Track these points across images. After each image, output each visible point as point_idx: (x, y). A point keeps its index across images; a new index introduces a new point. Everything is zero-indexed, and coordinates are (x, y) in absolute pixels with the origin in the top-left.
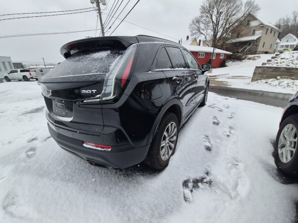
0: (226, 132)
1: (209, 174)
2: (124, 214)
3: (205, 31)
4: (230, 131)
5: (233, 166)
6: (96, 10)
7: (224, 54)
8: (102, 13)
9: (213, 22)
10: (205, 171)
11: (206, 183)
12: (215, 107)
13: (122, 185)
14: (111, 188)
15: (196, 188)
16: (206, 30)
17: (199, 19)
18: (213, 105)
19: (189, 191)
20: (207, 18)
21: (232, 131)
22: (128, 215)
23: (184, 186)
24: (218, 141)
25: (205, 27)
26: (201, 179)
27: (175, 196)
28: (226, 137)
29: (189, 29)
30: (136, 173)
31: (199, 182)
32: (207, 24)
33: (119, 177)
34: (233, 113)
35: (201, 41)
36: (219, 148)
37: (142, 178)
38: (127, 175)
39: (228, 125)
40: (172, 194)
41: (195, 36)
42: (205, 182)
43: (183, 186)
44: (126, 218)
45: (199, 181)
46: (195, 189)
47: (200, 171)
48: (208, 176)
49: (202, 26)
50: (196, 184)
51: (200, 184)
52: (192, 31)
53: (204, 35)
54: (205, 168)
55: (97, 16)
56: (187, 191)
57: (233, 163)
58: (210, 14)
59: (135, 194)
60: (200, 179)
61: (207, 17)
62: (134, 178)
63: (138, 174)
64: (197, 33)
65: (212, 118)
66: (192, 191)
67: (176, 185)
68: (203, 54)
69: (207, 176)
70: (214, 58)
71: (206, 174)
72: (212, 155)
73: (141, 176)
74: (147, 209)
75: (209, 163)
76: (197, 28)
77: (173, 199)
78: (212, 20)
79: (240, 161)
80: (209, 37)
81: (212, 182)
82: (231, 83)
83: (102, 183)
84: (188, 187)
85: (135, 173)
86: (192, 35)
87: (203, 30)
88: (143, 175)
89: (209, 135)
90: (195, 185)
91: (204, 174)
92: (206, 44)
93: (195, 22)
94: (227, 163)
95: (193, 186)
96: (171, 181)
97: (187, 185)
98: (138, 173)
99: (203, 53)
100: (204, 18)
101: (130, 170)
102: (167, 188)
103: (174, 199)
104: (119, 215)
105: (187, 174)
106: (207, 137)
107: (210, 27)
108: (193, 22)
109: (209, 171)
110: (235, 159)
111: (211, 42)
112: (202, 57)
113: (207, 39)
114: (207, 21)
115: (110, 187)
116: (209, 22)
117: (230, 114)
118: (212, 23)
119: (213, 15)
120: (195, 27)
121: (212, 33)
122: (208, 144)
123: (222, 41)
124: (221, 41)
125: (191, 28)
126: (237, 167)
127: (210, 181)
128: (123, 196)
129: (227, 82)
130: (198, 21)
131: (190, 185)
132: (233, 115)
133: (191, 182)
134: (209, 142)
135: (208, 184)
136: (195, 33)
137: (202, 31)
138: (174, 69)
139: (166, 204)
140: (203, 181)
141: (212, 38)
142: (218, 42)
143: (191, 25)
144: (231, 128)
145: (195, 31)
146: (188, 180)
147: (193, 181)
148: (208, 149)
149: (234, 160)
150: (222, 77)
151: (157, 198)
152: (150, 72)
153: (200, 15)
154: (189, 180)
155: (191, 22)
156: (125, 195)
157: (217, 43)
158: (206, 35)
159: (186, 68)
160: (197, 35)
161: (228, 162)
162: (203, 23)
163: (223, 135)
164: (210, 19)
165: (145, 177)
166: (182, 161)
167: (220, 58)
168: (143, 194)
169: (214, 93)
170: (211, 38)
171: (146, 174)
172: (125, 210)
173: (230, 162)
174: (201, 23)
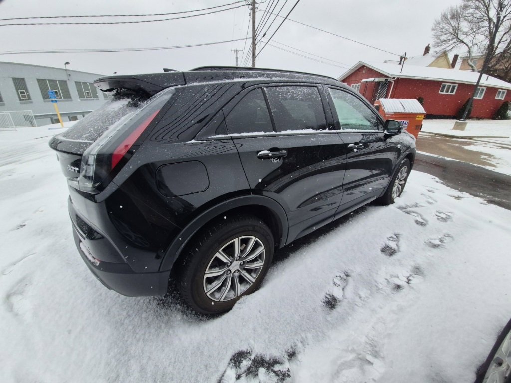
0: (398, 277)
1: (293, 358)
2: (116, 366)
3: (470, 38)
4: (410, 278)
5: (358, 362)
6: (249, 5)
7: (506, 91)
8: (258, 10)
9: (490, 20)
10: (290, 347)
11: (277, 373)
12: (414, 212)
13: (145, 318)
14: (129, 316)
15: (250, 374)
16: (473, 36)
17: (459, 11)
18: (412, 206)
19: (235, 375)
20: (477, 12)
21: (416, 280)
22: (119, 370)
23: (233, 361)
24: (363, 293)
25: (472, 29)
26: (272, 360)
27: (204, 372)
28: (388, 290)
29: (433, 33)
30: (178, 304)
31: (263, 366)
32: (475, 23)
33: (151, 301)
34: (449, 236)
35: (459, 59)
36: (353, 310)
37: (179, 317)
38: (163, 304)
39: (414, 261)
40: (202, 366)
41: (443, 47)
42: (275, 372)
43: (231, 360)
44: (113, 375)
45: (267, 363)
46: (246, 375)
47: (280, 344)
48: (289, 360)
49: (464, 26)
50: (256, 366)
51: (262, 370)
52: (438, 37)
53: (467, 45)
54: (295, 343)
55: (250, 16)
56: (231, 373)
57: (360, 356)
58: (483, 4)
59: (151, 339)
60: (270, 360)
61: (477, 8)
62: (168, 311)
63: (179, 307)
64: (451, 40)
65: (390, 236)
66: (238, 377)
67: (219, 353)
68: (454, 87)
69: (287, 361)
70: (480, 96)
71: (289, 356)
72: (329, 318)
73: (180, 313)
74: (149, 375)
75: (309, 335)
76: (451, 31)
77: (197, 377)
78: (488, 17)
79: (383, 358)
80: (477, 50)
81: (289, 376)
82: (499, 161)
83: (124, 302)
84: (239, 366)
85: (176, 304)
86: (437, 45)
87: (466, 34)
88: (183, 312)
89: (353, 274)
90: (253, 369)
91: (284, 353)
92: (469, 65)
93: (449, 17)
94: (347, 351)
95: (248, 369)
96: (216, 343)
97: (240, 362)
98: (181, 305)
99: (452, 85)
100: (471, 11)
101: (173, 295)
102: (202, 353)
103: (198, 379)
104: (109, 365)
105: (251, 341)
106: (347, 276)
107: (482, 30)
108: (444, 17)
109: (297, 352)
110: (376, 346)
111: (482, 62)
112: (449, 93)
113: (473, 55)
114: (477, 16)
115: (129, 313)
116: (481, 20)
117: (439, 237)
118: (487, 23)
119: (491, 6)
120: (447, 27)
121: (487, 42)
122: (337, 293)
123: (507, 61)
124: (505, 60)
125: (436, 30)
126: (367, 367)
127: (285, 374)
128: (134, 336)
129: (489, 155)
130: (455, 16)
131: (245, 363)
132: (447, 240)
133: (250, 359)
134: (343, 289)
135: (278, 377)
136: (445, 41)
137: (461, 37)
138: (278, 133)
139: (181, 380)
140: (273, 365)
141: (484, 52)
142: (498, 62)
143: (439, 24)
144: (417, 270)
145: (445, 36)
146: (246, 353)
147: (254, 358)
148: (331, 304)
149: (370, 349)
150: (486, 143)
151: (175, 362)
152: (193, 141)
153: (462, 4)
154: (249, 352)
155: (439, 18)
156: (138, 336)
157: (495, 65)
158: (470, 45)
159: (326, 129)
160: (448, 45)
161: (350, 349)
162: (466, 20)
163: (385, 282)
164: (484, 14)
165: (185, 316)
166: (260, 312)
167: (496, 98)
168: (161, 345)
169: (437, 179)
170: (482, 53)
171: (190, 312)
172: (121, 360)
173: (353, 350)
174: (462, 20)
